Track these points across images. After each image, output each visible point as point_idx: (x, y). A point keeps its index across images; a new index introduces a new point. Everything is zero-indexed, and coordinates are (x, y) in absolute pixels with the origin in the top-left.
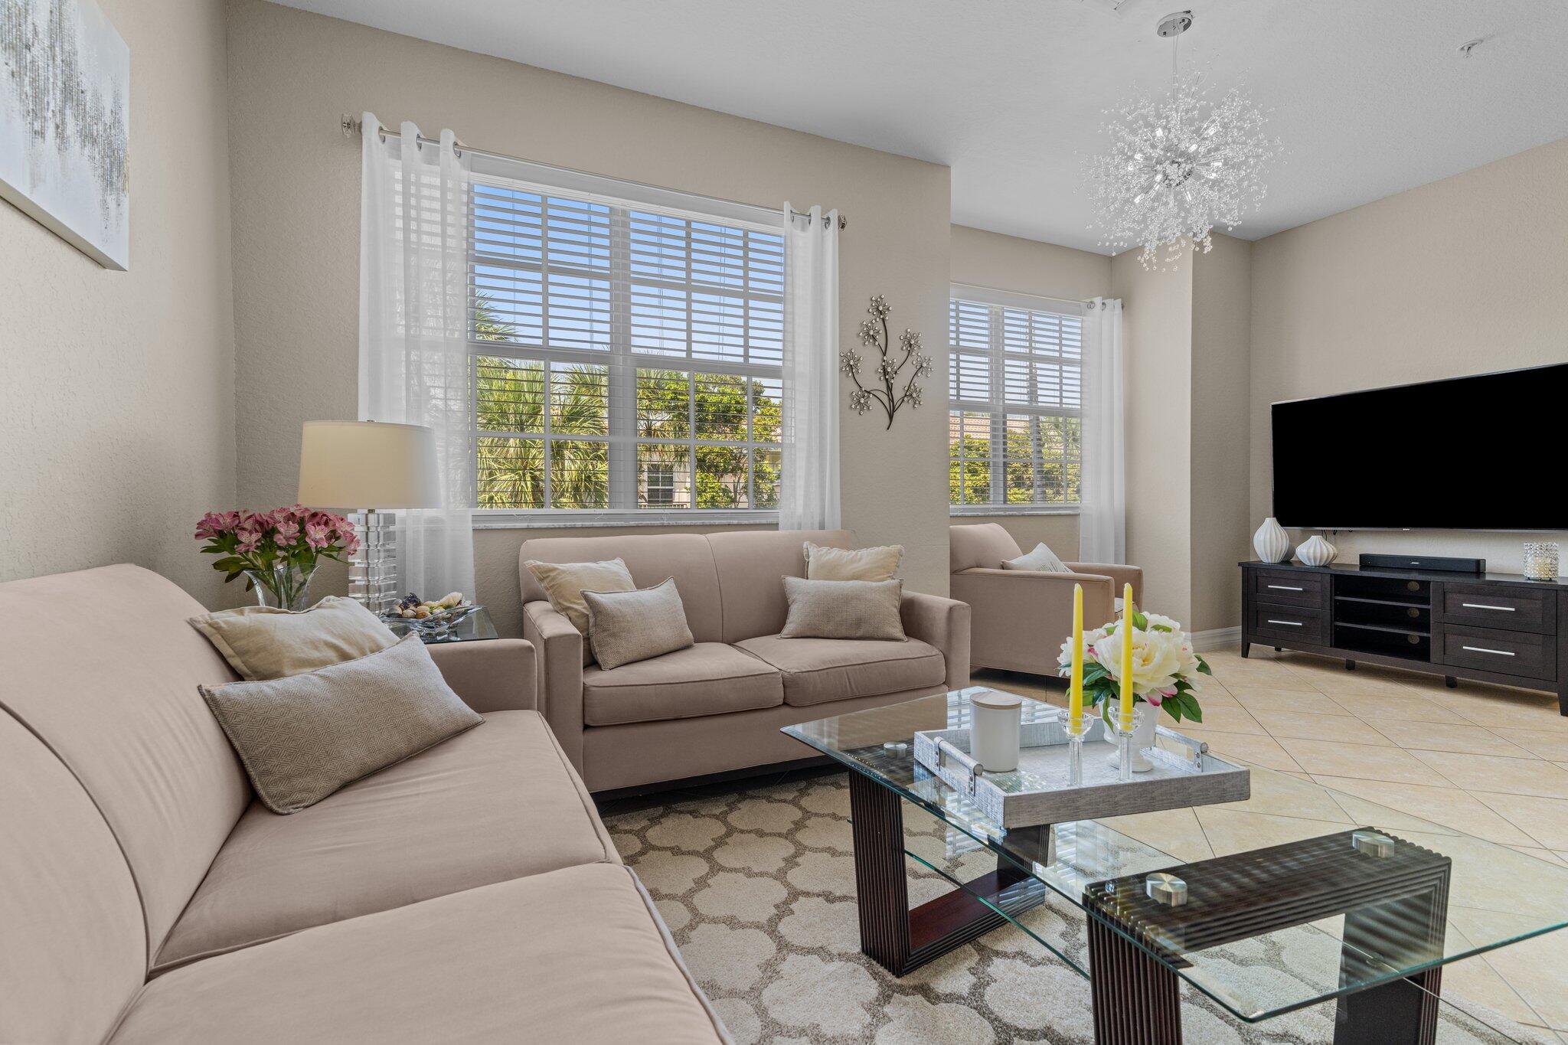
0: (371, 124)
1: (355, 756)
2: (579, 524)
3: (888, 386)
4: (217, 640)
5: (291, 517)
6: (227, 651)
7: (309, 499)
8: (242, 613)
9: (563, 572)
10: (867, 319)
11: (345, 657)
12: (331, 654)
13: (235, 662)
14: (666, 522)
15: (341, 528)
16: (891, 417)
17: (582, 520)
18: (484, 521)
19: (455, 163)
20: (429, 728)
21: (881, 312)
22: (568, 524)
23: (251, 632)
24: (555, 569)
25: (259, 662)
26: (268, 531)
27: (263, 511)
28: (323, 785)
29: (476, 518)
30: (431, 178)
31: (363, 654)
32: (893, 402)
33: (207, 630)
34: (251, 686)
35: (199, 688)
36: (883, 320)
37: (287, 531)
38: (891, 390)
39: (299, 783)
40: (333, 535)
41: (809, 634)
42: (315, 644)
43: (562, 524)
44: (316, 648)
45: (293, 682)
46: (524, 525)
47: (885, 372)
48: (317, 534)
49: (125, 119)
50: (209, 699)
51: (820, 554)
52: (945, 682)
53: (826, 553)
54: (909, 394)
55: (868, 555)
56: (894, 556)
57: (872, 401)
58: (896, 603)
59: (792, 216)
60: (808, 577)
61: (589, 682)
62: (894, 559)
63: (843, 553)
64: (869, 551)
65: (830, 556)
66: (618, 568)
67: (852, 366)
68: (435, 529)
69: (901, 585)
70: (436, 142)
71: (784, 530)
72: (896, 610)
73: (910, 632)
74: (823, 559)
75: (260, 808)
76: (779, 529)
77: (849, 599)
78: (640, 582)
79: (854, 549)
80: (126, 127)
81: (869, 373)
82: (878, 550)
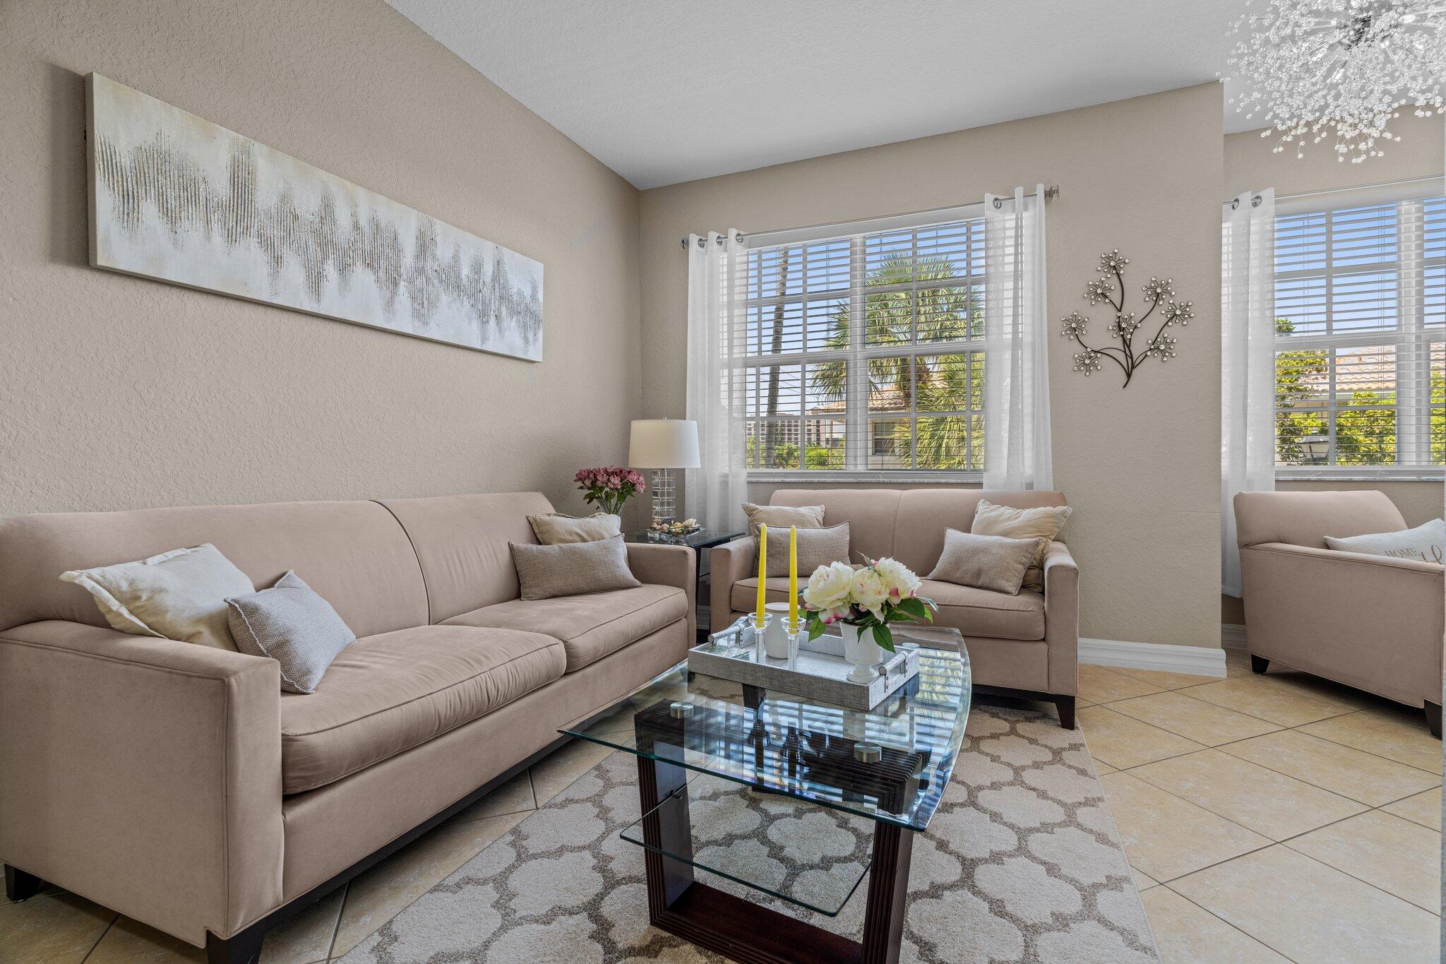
0: (694, 239)
1: (558, 584)
2: (816, 480)
3: (1124, 341)
4: (534, 525)
5: (606, 471)
6: (536, 531)
8: (550, 516)
9: (761, 511)
10: (1094, 278)
11: (584, 540)
12: (577, 538)
13: (539, 536)
14: (881, 480)
16: (1129, 375)
17: (819, 477)
18: (757, 477)
19: (739, 247)
20: (601, 581)
21: (1114, 267)
23: (548, 524)
25: (546, 537)
29: (753, 475)
31: (594, 540)
32: (1132, 358)
33: (531, 521)
34: (546, 547)
35: (509, 543)
36: (1118, 275)
38: (1129, 347)
39: (534, 590)
41: (943, 578)
42: (571, 533)
43: (804, 480)
44: (571, 535)
45: (551, 548)
46: (780, 480)
47: (1120, 329)
49: (540, 296)
50: (511, 548)
51: (984, 511)
52: (1044, 640)
53: (992, 511)
54: (1154, 347)
55: (1027, 514)
56: (1053, 516)
57: (1103, 361)
58: (1024, 560)
59: (998, 203)
60: (968, 530)
61: (738, 582)
62: (1052, 520)
63: (1007, 511)
64: (1032, 511)
65: (992, 513)
66: (816, 512)
67: (1075, 328)
68: (725, 483)
69: (1037, 544)
70: (727, 237)
71: (985, 489)
72: (1020, 567)
73: (1025, 587)
74: (984, 516)
75: (518, 596)
76: (982, 488)
77: (977, 551)
78: (827, 522)
79: (1024, 508)
80: (541, 299)
81: (1100, 333)
82: (1041, 510)
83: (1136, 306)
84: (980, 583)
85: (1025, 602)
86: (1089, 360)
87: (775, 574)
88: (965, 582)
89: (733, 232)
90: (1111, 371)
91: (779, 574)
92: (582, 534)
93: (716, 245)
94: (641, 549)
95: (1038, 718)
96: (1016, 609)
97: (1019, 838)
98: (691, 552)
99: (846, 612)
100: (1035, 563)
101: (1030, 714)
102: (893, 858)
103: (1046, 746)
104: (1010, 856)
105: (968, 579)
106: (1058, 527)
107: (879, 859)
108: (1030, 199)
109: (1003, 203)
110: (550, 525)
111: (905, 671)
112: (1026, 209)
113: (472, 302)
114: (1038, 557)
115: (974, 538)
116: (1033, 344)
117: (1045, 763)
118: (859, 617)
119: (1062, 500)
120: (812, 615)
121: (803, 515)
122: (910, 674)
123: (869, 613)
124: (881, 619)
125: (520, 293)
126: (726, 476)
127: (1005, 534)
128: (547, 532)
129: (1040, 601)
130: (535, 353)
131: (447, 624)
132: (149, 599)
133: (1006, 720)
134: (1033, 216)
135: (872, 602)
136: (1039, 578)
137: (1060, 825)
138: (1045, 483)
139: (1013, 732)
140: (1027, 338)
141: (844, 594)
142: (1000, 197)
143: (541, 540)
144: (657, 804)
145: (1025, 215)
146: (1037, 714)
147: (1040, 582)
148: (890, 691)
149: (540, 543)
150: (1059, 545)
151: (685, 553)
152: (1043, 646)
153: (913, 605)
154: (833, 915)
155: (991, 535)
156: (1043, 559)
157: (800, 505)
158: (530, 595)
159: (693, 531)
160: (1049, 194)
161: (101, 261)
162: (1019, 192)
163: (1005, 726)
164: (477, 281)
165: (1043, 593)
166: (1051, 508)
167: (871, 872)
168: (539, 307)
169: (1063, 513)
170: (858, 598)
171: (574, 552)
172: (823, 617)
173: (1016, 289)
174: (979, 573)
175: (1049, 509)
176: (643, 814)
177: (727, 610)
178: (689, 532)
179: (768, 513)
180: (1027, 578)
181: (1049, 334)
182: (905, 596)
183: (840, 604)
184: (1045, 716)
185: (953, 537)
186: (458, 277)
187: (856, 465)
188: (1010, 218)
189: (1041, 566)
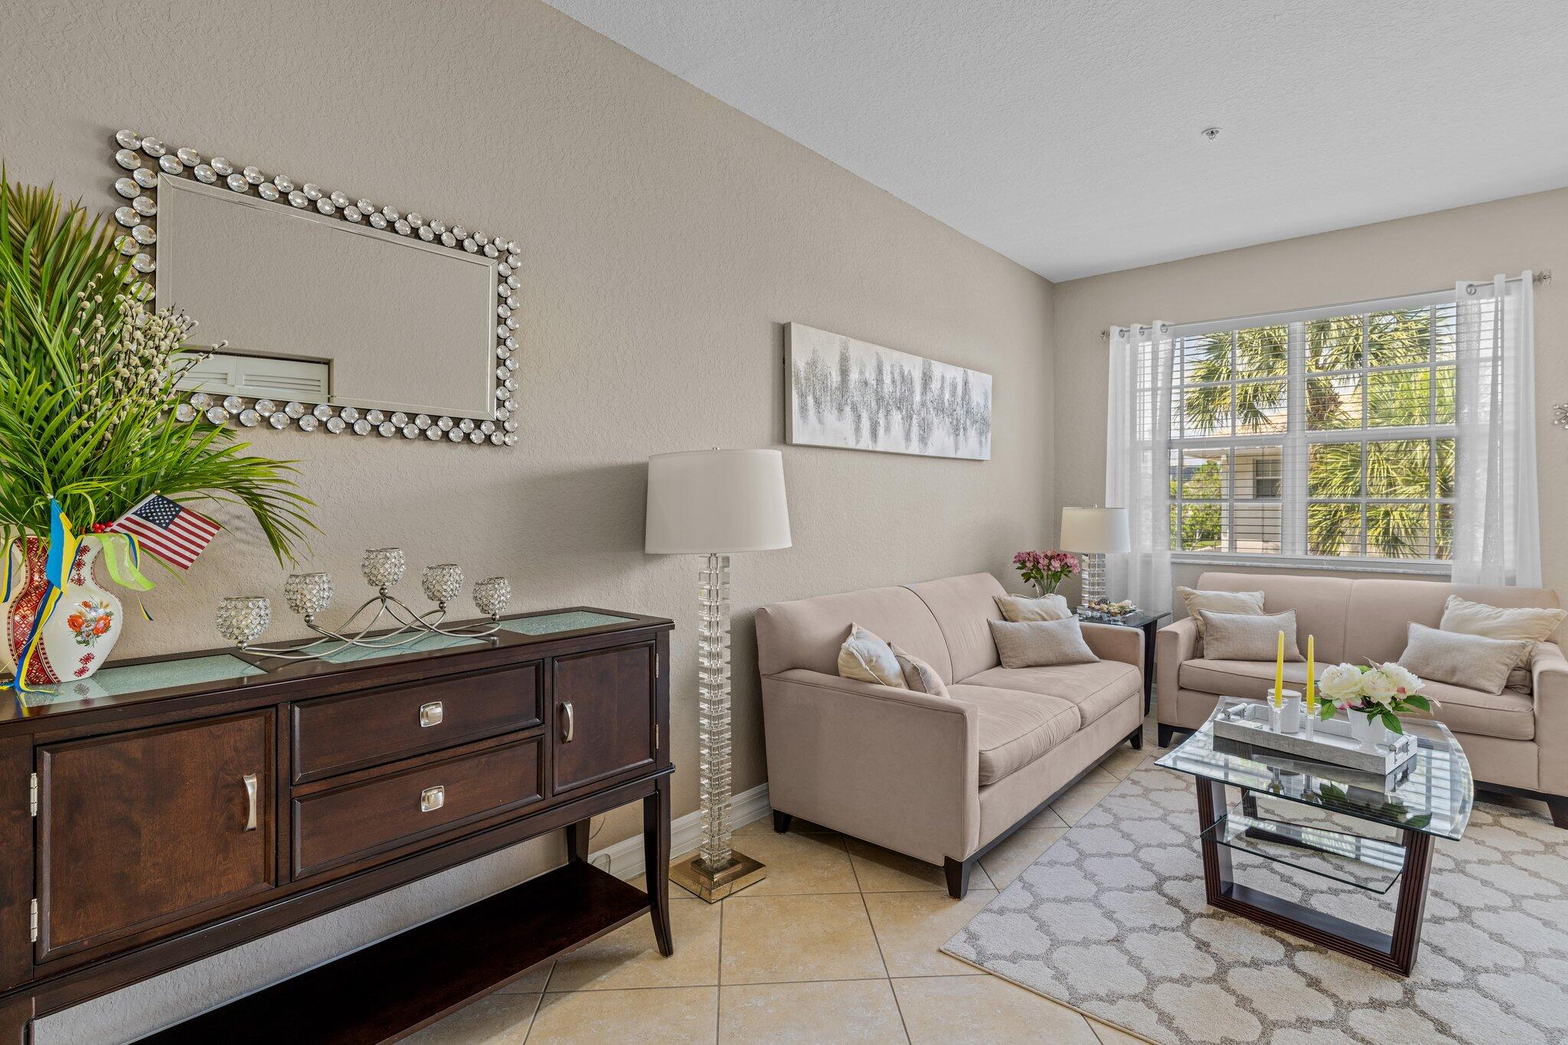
0: (1114, 331)
1: (1032, 656)
2: (1248, 564)
4: (1000, 604)
5: (1046, 556)
6: (1003, 609)
8: (1011, 596)
9: (1199, 596)
11: (1046, 619)
12: (1038, 617)
13: (1005, 614)
14: (1325, 567)
17: (1252, 562)
18: (1178, 558)
19: (1164, 336)
20: (1067, 655)
22: (1240, 563)
23: (1012, 604)
24: (1193, 594)
25: (1012, 615)
26: (1036, 561)
27: (1039, 552)
28: (1019, 663)
29: (1174, 556)
31: (1052, 619)
33: (998, 601)
34: (1008, 624)
35: (989, 620)
37: (1043, 562)
39: (1014, 660)
42: (1032, 612)
43: (1234, 563)
44: (1033, 614)
45: (1021, 625)
46: (1207, 562)
49: (990, 407)
50: (990, 624)
51: (1455, 607)
52: (1533, 740)
53: (1465, 608)
55: (1509, 614)
56: (1543, 618)
58: (1508, 661)
59: (1472, 290)
60: (1436, 626)
61: (1186, 662)
62: (1543, 622)
63: (1485, 609)
64: (1517, 611)
65: (1466, 611)
66: (1256, 598)
68: (1147, 561)
69: (1524, 646)
70: (1151, 328)
71: (1453, 584)
72: (1505, 668)
73: (1509, 688)
74: (1457, 612)
75: (999, 663)
76: (1450, 581)
77: (1449, 649)
78: (1268, 608)
79: (1506, 606)
80: (990, 409)
82: (1527, 611)
84: (1454, 680)
85: (1513, 703)
87: (1221, 657)
88: (1436, 678)
89: (1158, 324)
91: (1225, 657)
92: (1041, 613)
93: (1139, 336)
94: (1092, 628)
95: (1525, 815)
96: (1500, 708)
97: (1513, 901)
98: (1141, 632)
99: (1358, 703)
100: (1521, 665)
101: (1514, 811)
102: (1421, 868)
103: (1537, 839)
104: (1505, 910)
105: (1440, 675)
106: (1550, 630)
107: (1410, 870)
108: (1513, 285)
109: (1478, 289)
110: (1013, 604)
111: (1407, 751)
112: (1508, 292)
113: (950, 420)
114: (1524, 659)
115: (1443, 635)
116: (1516, 433)
117: (1537, 852)
118: (1369, 706)
119: (1554, 600)
120: (1325, 701)
121: (1243, 601)
122: (1411, 754)
123: (1379, 704)
124: (1390, 708)
125: (978, 404)
126: (1147, 556)
127: (1483, 633)
128: (1013, 611)
129: (1529, 704)
130: (986, 455)
131: (967, 684)
132: (876, 661)
133: (1488, 813)
134: (1518, 301)
135: (1382, 695)
136: (1525, 679)
137: (1555, 897)
138: (1531, 579)
139: (1496, 823)
140: (1509, 427)
141: (1357, 689)
142: (1475, 283)
143: (1007, 617)
144: (1214, 823)
145: (1507, 299)
146: (1524, 812)
147: (1527, 683)
148: (1398, 764)
149: (1006, 620)
150: (1550, 646)
151: (1137, 634)
152: (1532, 746)
153: (1418, 701)
154: (1382, 893)
155: (1466, 633)
156: (1531, 662)
157: (1237, 590)
158: (1011, 664)
159: (1130, 612)
160: (1538, 279)
161: (795, 441)
162: (1499, 279)
163: (1489, 819)
164: (953, 402)
165: (1531, 694)
166: (1541, 610)
167: (1403, 878)
168: (988, 414)
169: (1555, 616)
170: (1368, 692)
171: (1043, 630)
172: (1337, 704)
173: (1495, 376)
174: (1453, 671)
175: (1538, 611)
176: (1202, 830)
177: (1176, 687)
178: (1126, 613)
179: (1207, 598)
180: (1512, 679)
181: (1538, 423)
182: (1409, 693)
183: (1353, 696)
184: (1534, 814)
185: (1418, 632)
186: (943, 403)
187: (1294, 551)
188: (1487, 306)
189: (1528, 668)
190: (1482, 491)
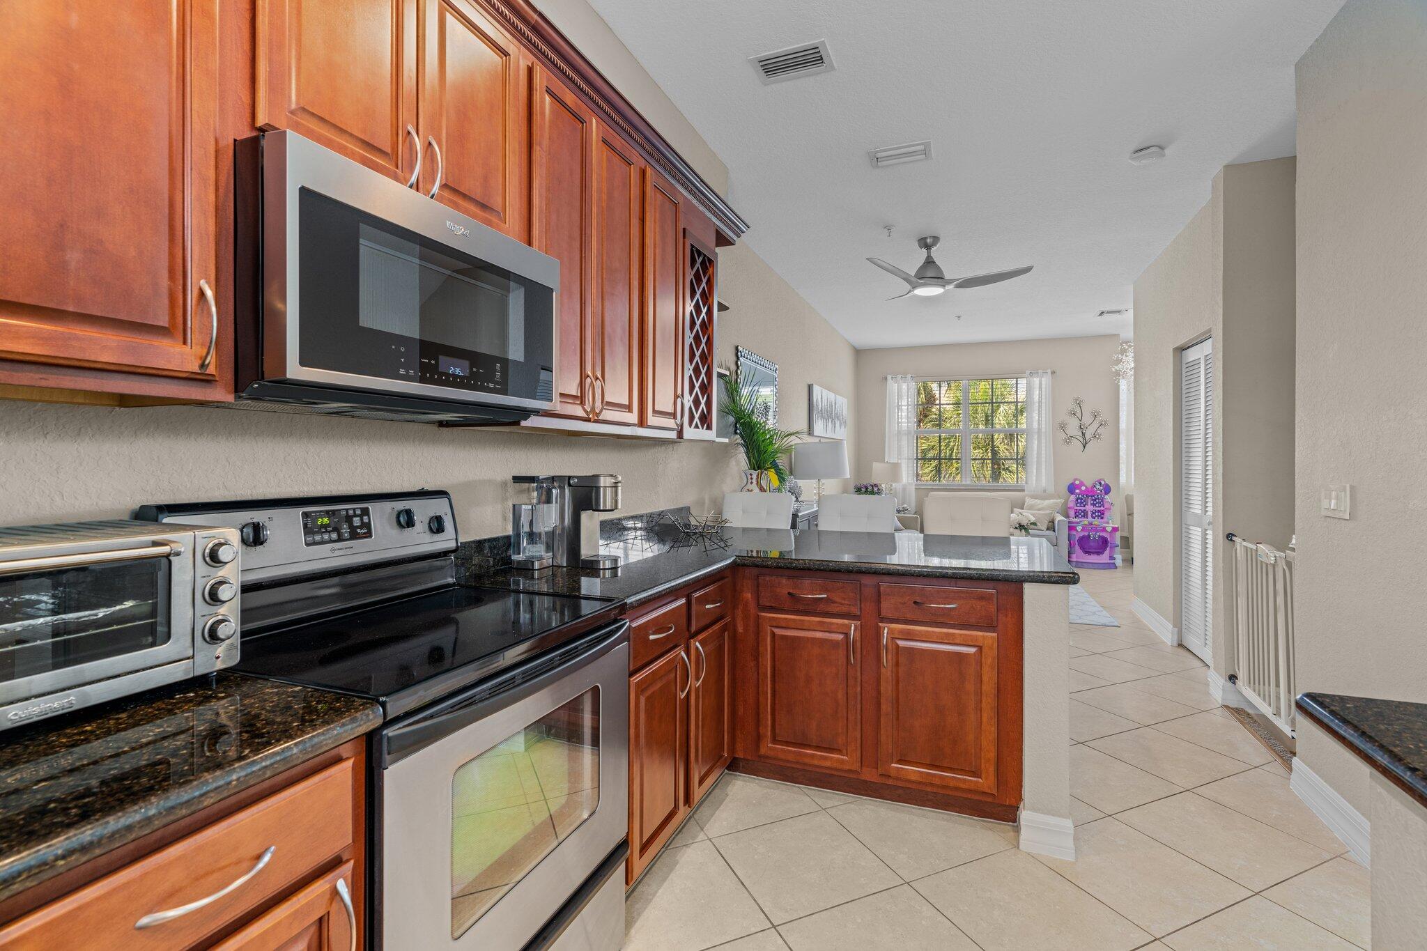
0: (889, 377)
2: (948, 488)
3: (1083, 433)
7: (873, 482)
10: (1071, 407)
14: (979, 488)
15: (880, 488)
16: (1084, 446)
17: (950, 486)
18: (920, 486)
19: (911, 382)
21: (1079, 403)
26: (867, 488)
27: (865, 484)
29: (916, 485)
30: (904, 386)
32: (1085, 440)
36: (1080, 406)
37: (870, 488)
38: (1084, 435)
40: (879, 489)
47: (1081, 428)
48: (876, 489)
51: (1028, 501)
53: (1032, 501)
54: (1094, 436)
55: (1047, 502)
57: (1074, 441)
59: (1032, 375)
60: (1023, 509)
62: (1056, 505)
63: (1038, 501)
67: (1063, 427)
68: (904, 489)
72: (1046, 522)
73: (1048, 529)
74: (1029, 503)
76: (1025, 492)
79: (1044, 500)
81: (1073, 429)
82: (1050, 501)
83: (1087, 419)
86: (1069, 440)
89: (909, 376)
90: (1077, 444)
93: (900, 380)
108: (1045, 374)
109: (1034, 374)
112: (1042, 377)
116: (1046, 432)
119: (1059, 497)
126: (905, 485)
134: (1046, 381)
138: (1052, 490)
142: (1033, 372)
145: (1043, 380)
155: (1033, 510)
156: (1054, 519)
160: (1053, 373)
162: (1041, 371)
169: (1061, 502)
173: (1039, 409)
175: (1055, 500)
181: (1052, 428)
187: (966, 481)
188: (1036, 380)
189: (1053, 522)
190: (1035, 452)
